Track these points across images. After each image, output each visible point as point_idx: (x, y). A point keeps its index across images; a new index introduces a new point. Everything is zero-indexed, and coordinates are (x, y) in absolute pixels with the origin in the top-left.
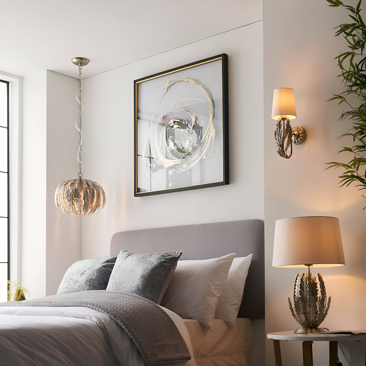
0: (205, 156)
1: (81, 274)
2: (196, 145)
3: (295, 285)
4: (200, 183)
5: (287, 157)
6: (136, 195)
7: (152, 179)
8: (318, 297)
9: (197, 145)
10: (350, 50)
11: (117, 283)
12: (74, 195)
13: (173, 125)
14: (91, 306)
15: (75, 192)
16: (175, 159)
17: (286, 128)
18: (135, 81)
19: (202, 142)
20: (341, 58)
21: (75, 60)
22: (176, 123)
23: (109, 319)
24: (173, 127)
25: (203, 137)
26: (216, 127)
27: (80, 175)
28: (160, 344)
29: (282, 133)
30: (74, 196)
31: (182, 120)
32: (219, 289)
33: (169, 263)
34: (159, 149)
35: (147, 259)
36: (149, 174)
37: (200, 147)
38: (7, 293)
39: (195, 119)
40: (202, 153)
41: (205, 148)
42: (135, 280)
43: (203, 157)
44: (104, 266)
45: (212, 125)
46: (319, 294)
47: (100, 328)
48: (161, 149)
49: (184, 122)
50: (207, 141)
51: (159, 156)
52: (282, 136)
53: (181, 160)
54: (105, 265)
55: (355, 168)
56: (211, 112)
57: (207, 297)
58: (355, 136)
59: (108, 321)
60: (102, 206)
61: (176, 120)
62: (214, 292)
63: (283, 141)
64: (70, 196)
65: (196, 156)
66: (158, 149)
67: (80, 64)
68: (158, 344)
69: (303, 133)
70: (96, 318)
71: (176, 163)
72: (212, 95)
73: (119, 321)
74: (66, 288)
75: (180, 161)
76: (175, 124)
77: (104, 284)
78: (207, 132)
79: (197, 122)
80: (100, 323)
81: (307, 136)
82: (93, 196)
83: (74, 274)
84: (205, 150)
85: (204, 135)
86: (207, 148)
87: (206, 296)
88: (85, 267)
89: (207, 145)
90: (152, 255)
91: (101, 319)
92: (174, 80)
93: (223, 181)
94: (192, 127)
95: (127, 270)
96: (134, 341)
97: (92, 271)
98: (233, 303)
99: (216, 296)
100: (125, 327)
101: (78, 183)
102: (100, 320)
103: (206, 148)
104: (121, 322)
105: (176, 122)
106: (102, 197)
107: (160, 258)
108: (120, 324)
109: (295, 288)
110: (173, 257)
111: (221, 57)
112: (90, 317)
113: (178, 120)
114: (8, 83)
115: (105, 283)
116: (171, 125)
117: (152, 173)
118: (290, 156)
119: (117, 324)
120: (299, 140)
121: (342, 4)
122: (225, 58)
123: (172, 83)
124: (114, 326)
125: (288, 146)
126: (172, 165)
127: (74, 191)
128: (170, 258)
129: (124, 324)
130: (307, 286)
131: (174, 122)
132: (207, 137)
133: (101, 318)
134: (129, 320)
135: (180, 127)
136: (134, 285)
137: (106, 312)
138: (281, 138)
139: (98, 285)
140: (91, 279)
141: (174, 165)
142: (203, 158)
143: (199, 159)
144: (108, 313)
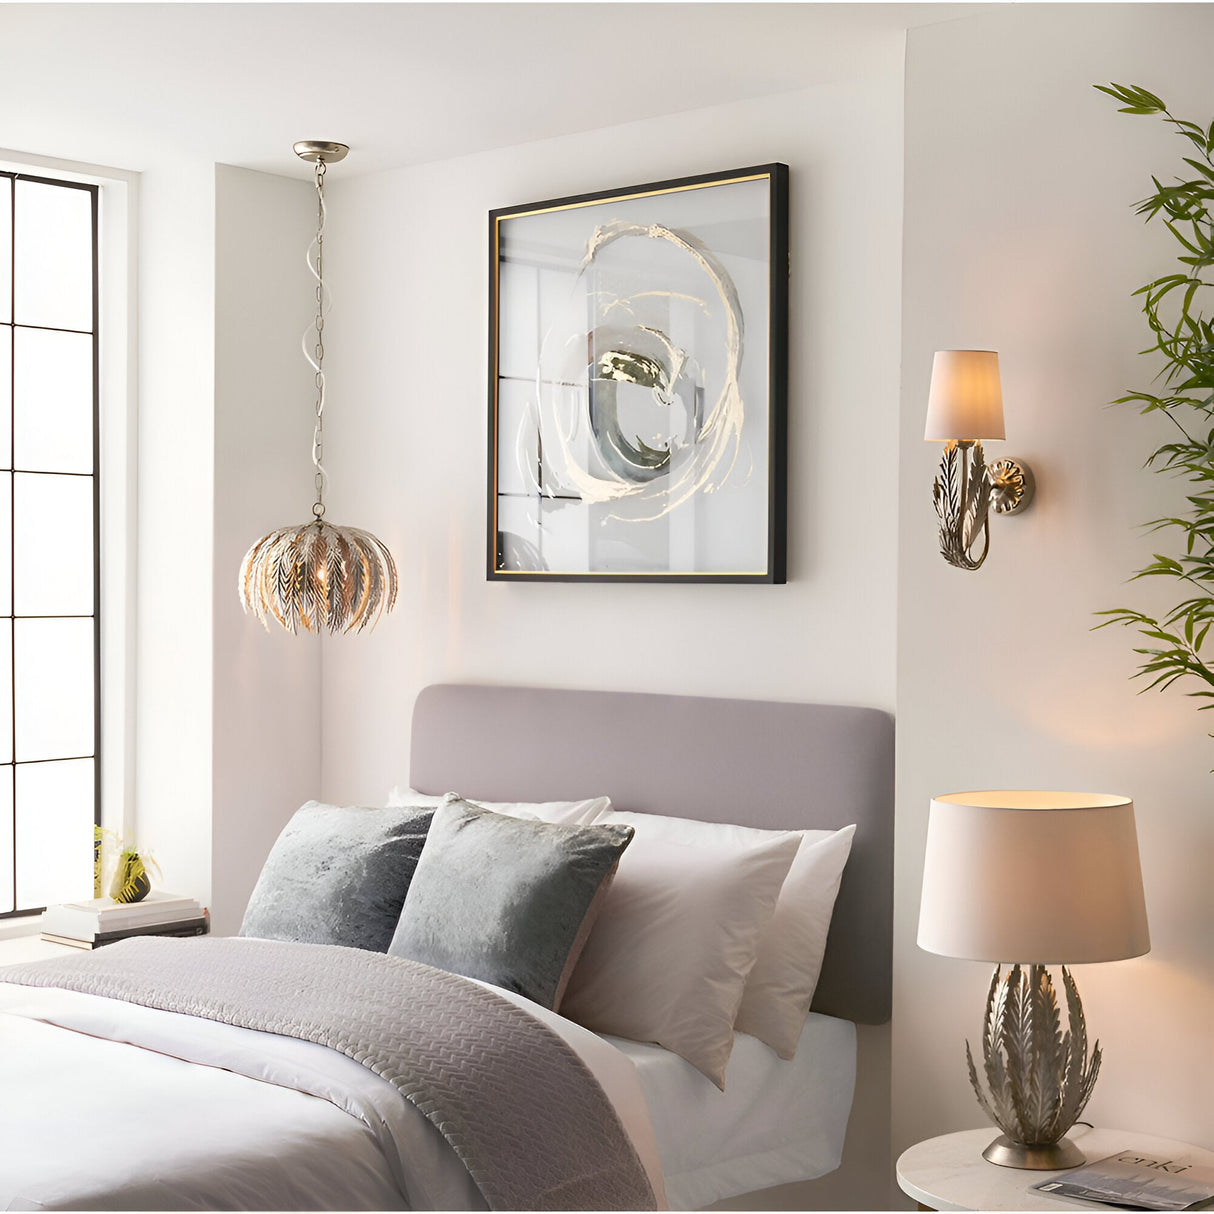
0: (710, 485)
1: (320, 865)
2: (682, 445)
3: (990, 1010)
4: (695, 571)
5: (974, 566)
6: (491, 577)
7: (544, 531)
8: (1060, 1033)
9: (686, 445)
10: (1187, 270)
11: (431, 919)
12: (299, 582)
13: (612, 373)
14: (348, 1051)
15: (302, 573)
16: (618, 482)
17: (970, 476)
18: (493, 214)
19: (700, 438)
20: (1155, 291)
21: (302, 149)
22: (621, 366)
23: (401, 1106)
24: (609, 376)
25: (707, 425)
26: (747, 397)
27: (319, 510)
28: (560, 1186)
29: (959, 495)
30: (298, 586)
31: (639, 359)
32: (748, 954)
33: (593, 867)
34: (568, 440)
35: (525, 848)
36: (537, 516)
37: (696, 455)
38: (93, 871)
39: (681, 360)
40: (701, 475)
41: (712, 458)
42: (486, 919)
43: (705, 485)
44: (392, 847)
45: (735, 387)
46: (1064, 1026)
47: (375, 1141)
48: (573, 439)
49: (644, 366)
50: (717, 437)
51: (567, 462)
52: (958, 504)
53: (634, 486)
54: (396, 842)
55: (1190, 642)
56: (731, 344)
57: (711, 982)
58: (1193, 530)
59: (400, 1117)
60: (386, 603)
61: (621, 357)
62: (733, 965)
63: (962, 519)
64: (286, 586)
65: (682, 482)
66: (564, 441)
67: (318, 160)
68: (554, 1189)
69: (1024, 483)
70: (360, 1103)
71: (619, 495)
72: (735, 291)
73: (433, 1116)
74: (272, 908)
75: (633, 489)
76: (618, 369)
77: (390, 905)
78: (718, 406)
79: (687, 370)
80: (374, 1124)
81: (1038, 489)
82: (358, 584)
83: (297, 862)
84: (712, 467)
85: (710, 418)
86: (718, 458)
87: (706, 979)
88: (331, 844)
89: (718, 451)
90: (541, 834)
91: (379, 1112)
92: (616, 225)
93: (765, 573)
94: (671, 385)
95: (461, 877)
96: (481, 1188)
97: (352, 859)
98: (792, 987)
99: (739, 976)
100: (453, 1138)
101: (313, 544)
102: (375, 1111)
103: (714, 460)
104: (441, 1118)
105: (623, 362)
106: (385, 577)
107: (564, 849)
108: (437, 1125)
109: (988, 1020)
110: (604, 845)
111: (768, 175)
112: (343, 1099)
113: (627, 358)
114: (94, 190)
115: (394, 901)
116: (606, 370)
117: (544, 513)
118: (982, 560)
119: (428, 1122)
120: (1011, 503)
121: (1163, 108)
122: (781, 178)
123: (610, 234)
124: (418, 1132)
125: (975, 530)
126: (606, 499)
127: (299, 571)
128: (596, 850)
129: (449, 1130)
130: (1028, 1019)
131: (615, 361)
132: (719, 423)
133: (377, 1104)
134: (464, 1109)
135: (634, 379)
136: (483, 938)
137: (396, 1082)
138: (953, 511)
139: (371, 909)
140: (351, 889)
141: (611, 497)
142: (706, 491)
143: (691, 492)
144: (400, 1083)
